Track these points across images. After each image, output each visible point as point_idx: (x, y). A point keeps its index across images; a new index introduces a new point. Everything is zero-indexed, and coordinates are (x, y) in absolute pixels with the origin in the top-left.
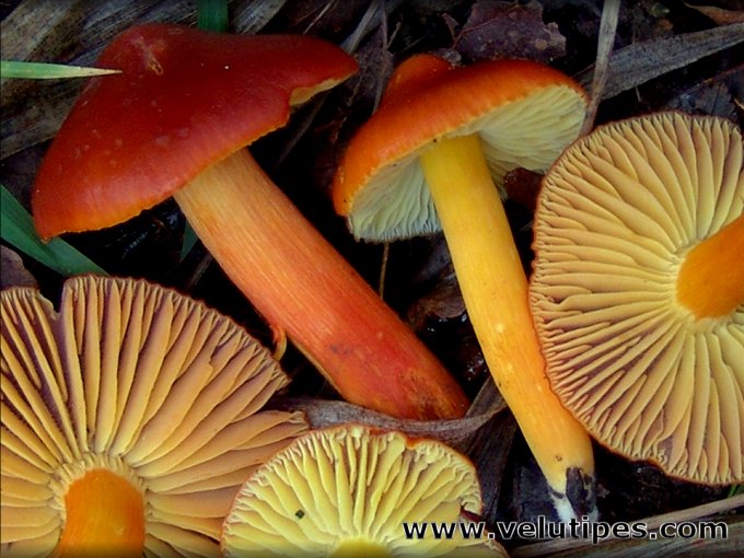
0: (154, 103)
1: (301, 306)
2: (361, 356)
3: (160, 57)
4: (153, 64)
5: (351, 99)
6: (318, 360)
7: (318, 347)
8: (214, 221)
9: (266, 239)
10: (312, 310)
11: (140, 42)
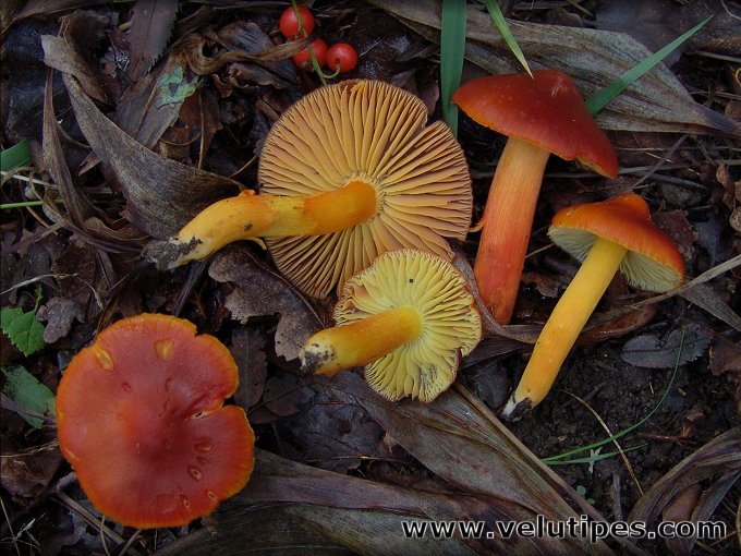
1: (498, 224)
2: (494, 264)
3: (560, 93)
4: (555, 91)
6: (481, 247)
7: (486, 243)
9: (516, 190)
10: (500, 230)
11: (561, 80)
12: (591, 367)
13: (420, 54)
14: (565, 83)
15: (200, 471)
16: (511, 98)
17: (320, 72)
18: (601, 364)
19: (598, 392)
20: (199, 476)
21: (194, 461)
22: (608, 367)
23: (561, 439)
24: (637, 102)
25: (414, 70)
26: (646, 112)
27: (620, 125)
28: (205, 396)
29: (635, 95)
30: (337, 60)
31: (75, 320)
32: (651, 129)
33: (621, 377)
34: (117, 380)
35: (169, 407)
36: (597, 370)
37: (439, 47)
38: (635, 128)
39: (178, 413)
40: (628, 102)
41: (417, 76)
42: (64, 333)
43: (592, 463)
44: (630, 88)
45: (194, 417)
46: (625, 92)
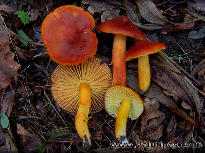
2: (118, 71)
7: (115, 66)
11: (125, 18)
12: (178, 37)
15: (83, 49)
18: (181, 36)
19: (181, 43)
20: (83, 50)
21: (82, 46)
22: (183, 37)
23: (172, 54)
28: (86, 28)
31: (39, 16)
33: (187, 40)
34: (61, 22)
35: (76, 29)
36: (180, 38)
39: (78, 31)
42: (36, 19)
43: (180, 60)
45: (82, 34)
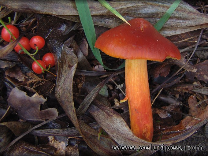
0: (137, 37)
1: (135, 97)
2: (140, 115)
3: (144, 28)
4: (142, 28)
5: (171, 61)
6: (131, 109)
7: (133, 107)
8: (131, 67)
9: (138, 79)
10: (137, 99)
11: (142, 22)
13: (73, 29)
14: (145, 23)
16: (124, 39)
17: (29, 54)
24: (177, 21)
25: (73, 37)
26: (183, 24)
27: (172, 33)
29: (175, 18)
30: (35, 44)
32: (186, 31)
37: (80, 23)
38: (179, 32)
40: (173, 22)
41: (75, 39)
44: (173, 15)
46: (171, 18)
